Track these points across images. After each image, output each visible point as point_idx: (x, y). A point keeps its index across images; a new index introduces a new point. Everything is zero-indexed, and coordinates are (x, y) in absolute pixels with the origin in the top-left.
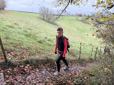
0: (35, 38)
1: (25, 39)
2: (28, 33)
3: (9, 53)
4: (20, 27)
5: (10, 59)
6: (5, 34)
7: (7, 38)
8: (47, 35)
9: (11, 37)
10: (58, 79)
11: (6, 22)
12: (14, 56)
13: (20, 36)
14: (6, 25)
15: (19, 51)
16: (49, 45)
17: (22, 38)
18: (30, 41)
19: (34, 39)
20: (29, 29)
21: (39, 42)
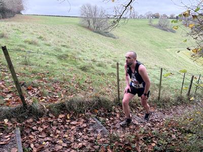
0: (75, 61)
1: (58, 65)
2: (62, 54)
3: (30, 90)
4: (48, 43)
5: (31, 101)
6: (23, 56)
7: (26, 64)
8: (96, 55)
9: (32, 60)
10: (121, 139)
11: (24, 35)
12: (39, 97)
13: (48, 59)
14: (23, 40)
15: (48, 87)
16: (100, 75)
17: (53, 63)
18: (67, 68)
19: (74, 64)
20: (64, 46)
21: (81, 68)
